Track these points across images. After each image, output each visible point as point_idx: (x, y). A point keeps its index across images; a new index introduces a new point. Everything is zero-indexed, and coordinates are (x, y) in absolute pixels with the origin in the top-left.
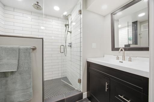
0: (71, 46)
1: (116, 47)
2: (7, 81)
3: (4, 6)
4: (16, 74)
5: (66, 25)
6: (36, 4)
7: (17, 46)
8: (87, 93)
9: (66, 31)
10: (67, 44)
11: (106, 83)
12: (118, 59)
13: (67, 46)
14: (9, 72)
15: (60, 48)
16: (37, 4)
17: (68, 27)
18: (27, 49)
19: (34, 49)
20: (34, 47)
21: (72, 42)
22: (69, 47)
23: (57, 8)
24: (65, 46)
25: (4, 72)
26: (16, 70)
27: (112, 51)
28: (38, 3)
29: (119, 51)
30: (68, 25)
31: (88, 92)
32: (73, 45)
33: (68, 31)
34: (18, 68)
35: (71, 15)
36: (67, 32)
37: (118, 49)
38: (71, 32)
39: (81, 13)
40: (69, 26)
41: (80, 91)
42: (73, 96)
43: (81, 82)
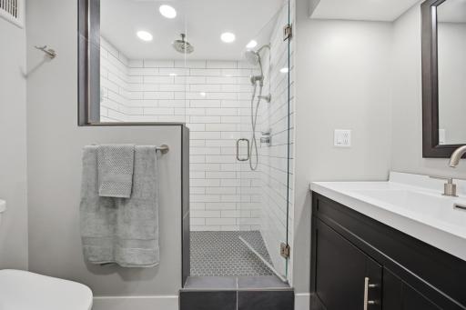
0: (268, 141)
1: (443, 141)
2: (116, 215)
3: (129, 60)
4: (130, 204)
5: (254, 80)
6: (179, 41)
7: (132, 145)
8: (311, 297)
9: (253, 96)
10: (259, 136)
11: (367, 279)
12: (454, 195)
13: (258, 142)
14: (117, 198)
15: (235, 145)
16: (181, 39)
17: (261, 86)
18: (148, 151)
19: (164, 151)
20: (163, 146)
21: (270, 129)
22: (265, 144)
23: (228, 38)
24: (250, 141)
25: (111, 198)
26: (128, 196)
27: (424, 156)
28: (183, 36)
29: (449, 157)
30: (260, 78)
31: (313, 294)
32: (274, 139)
33: (259, 97)
34: (132, 192)
35: (268, 46)
36: (256, 98)
37: (447, 151)
38: (269, 99)
39: (290, 36)
40: (264, 81)
41: (287, 283)
42: (261, 292)
43: (288, 255)
